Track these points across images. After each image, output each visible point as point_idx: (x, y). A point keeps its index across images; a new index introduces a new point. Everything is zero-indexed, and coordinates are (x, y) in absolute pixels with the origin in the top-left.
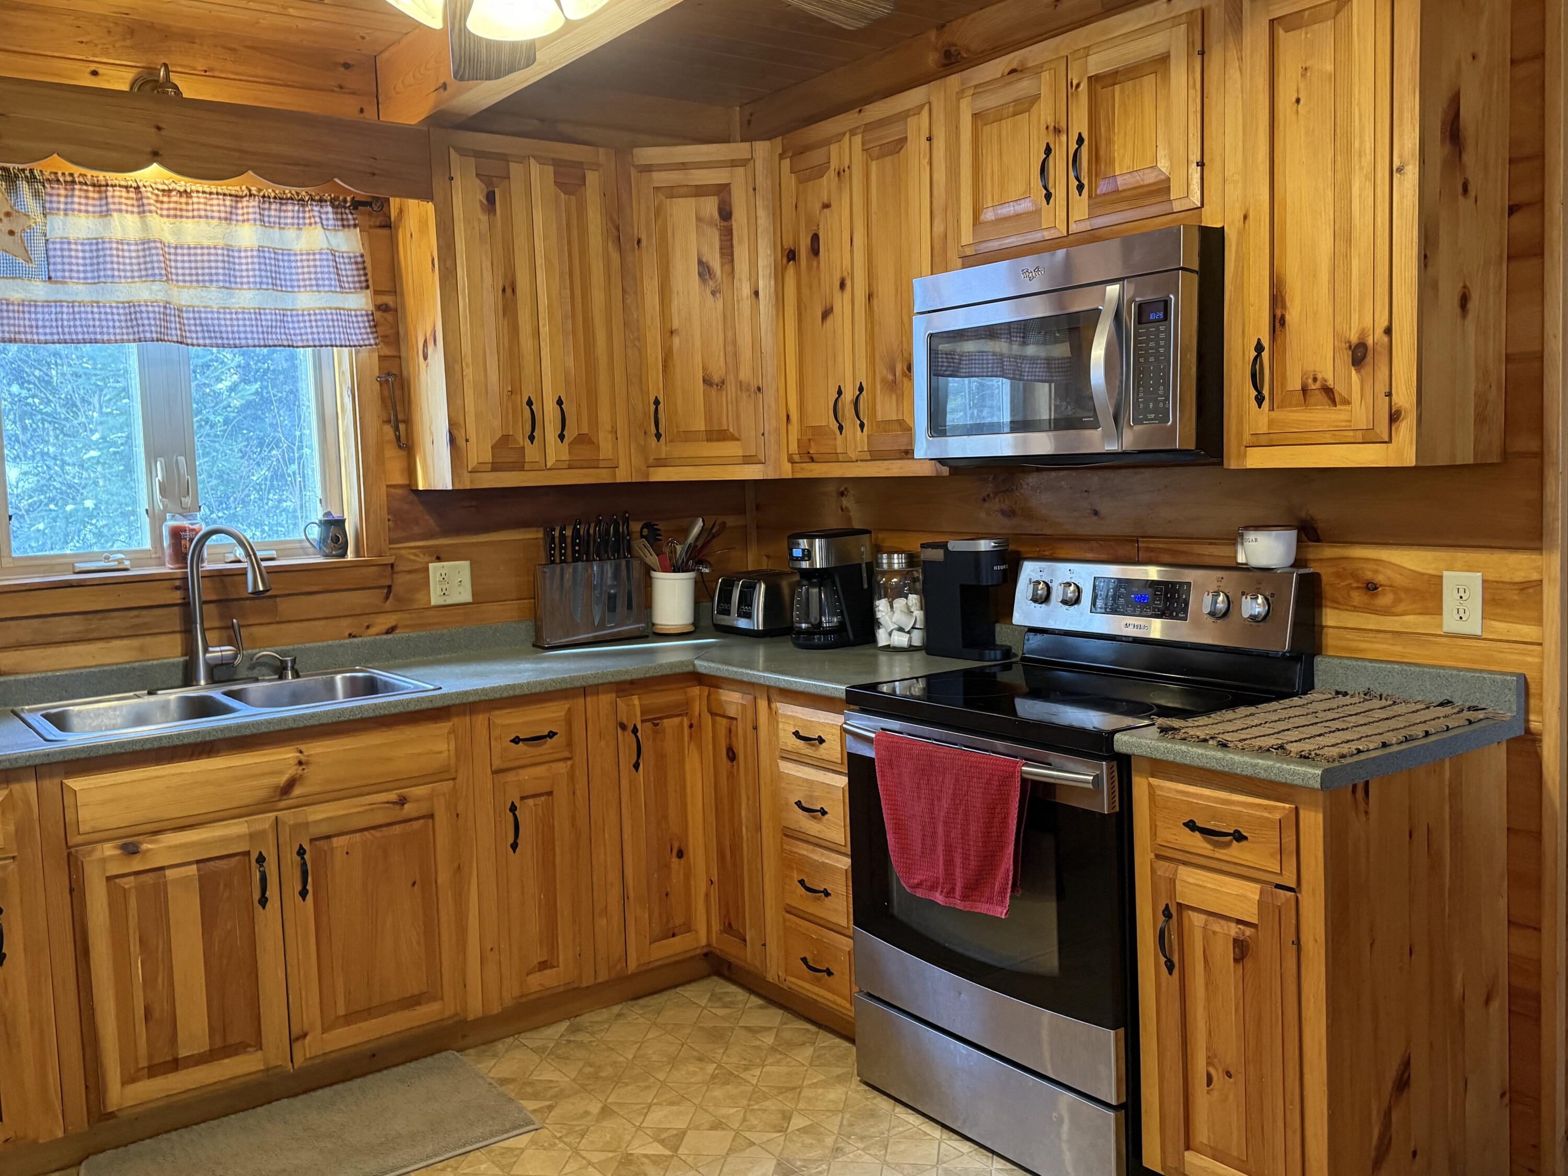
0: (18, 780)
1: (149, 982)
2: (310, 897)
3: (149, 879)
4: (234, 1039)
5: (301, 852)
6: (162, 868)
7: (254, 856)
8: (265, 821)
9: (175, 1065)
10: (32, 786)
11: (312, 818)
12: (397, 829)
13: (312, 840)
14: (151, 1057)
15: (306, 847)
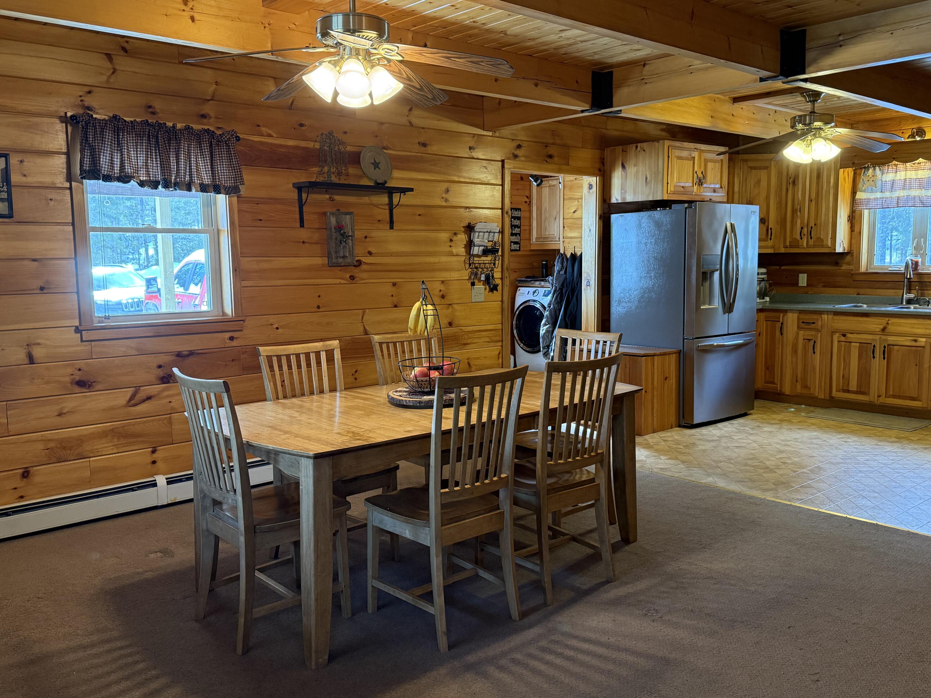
0: (824, 314)
1: (844, 369)
2: (886, 360)
3: (848, 344)
4: (863, 390)
5: (885, 347)
6: (851, 342)
7: (873, 345)
8: (877, 337)
9: (848, 391)
10: (826, 316)
11: (889, 339)
12: (914, 348)
13: (888, 345)
14: (843, 387)
15: (886, 346)
